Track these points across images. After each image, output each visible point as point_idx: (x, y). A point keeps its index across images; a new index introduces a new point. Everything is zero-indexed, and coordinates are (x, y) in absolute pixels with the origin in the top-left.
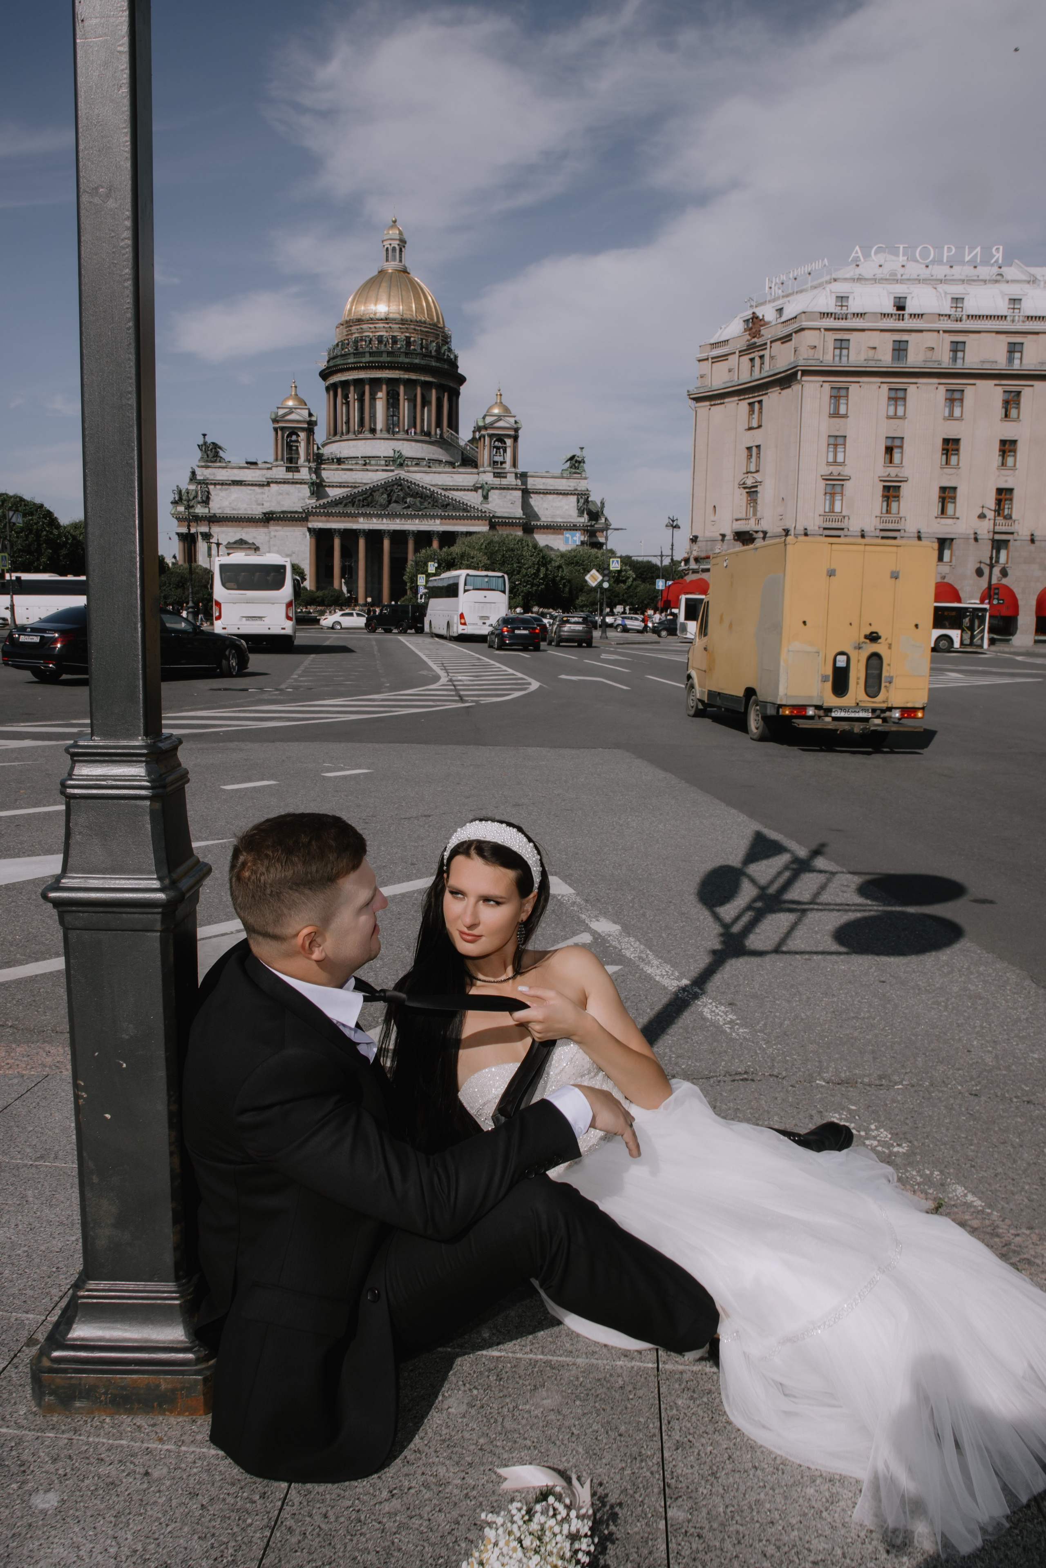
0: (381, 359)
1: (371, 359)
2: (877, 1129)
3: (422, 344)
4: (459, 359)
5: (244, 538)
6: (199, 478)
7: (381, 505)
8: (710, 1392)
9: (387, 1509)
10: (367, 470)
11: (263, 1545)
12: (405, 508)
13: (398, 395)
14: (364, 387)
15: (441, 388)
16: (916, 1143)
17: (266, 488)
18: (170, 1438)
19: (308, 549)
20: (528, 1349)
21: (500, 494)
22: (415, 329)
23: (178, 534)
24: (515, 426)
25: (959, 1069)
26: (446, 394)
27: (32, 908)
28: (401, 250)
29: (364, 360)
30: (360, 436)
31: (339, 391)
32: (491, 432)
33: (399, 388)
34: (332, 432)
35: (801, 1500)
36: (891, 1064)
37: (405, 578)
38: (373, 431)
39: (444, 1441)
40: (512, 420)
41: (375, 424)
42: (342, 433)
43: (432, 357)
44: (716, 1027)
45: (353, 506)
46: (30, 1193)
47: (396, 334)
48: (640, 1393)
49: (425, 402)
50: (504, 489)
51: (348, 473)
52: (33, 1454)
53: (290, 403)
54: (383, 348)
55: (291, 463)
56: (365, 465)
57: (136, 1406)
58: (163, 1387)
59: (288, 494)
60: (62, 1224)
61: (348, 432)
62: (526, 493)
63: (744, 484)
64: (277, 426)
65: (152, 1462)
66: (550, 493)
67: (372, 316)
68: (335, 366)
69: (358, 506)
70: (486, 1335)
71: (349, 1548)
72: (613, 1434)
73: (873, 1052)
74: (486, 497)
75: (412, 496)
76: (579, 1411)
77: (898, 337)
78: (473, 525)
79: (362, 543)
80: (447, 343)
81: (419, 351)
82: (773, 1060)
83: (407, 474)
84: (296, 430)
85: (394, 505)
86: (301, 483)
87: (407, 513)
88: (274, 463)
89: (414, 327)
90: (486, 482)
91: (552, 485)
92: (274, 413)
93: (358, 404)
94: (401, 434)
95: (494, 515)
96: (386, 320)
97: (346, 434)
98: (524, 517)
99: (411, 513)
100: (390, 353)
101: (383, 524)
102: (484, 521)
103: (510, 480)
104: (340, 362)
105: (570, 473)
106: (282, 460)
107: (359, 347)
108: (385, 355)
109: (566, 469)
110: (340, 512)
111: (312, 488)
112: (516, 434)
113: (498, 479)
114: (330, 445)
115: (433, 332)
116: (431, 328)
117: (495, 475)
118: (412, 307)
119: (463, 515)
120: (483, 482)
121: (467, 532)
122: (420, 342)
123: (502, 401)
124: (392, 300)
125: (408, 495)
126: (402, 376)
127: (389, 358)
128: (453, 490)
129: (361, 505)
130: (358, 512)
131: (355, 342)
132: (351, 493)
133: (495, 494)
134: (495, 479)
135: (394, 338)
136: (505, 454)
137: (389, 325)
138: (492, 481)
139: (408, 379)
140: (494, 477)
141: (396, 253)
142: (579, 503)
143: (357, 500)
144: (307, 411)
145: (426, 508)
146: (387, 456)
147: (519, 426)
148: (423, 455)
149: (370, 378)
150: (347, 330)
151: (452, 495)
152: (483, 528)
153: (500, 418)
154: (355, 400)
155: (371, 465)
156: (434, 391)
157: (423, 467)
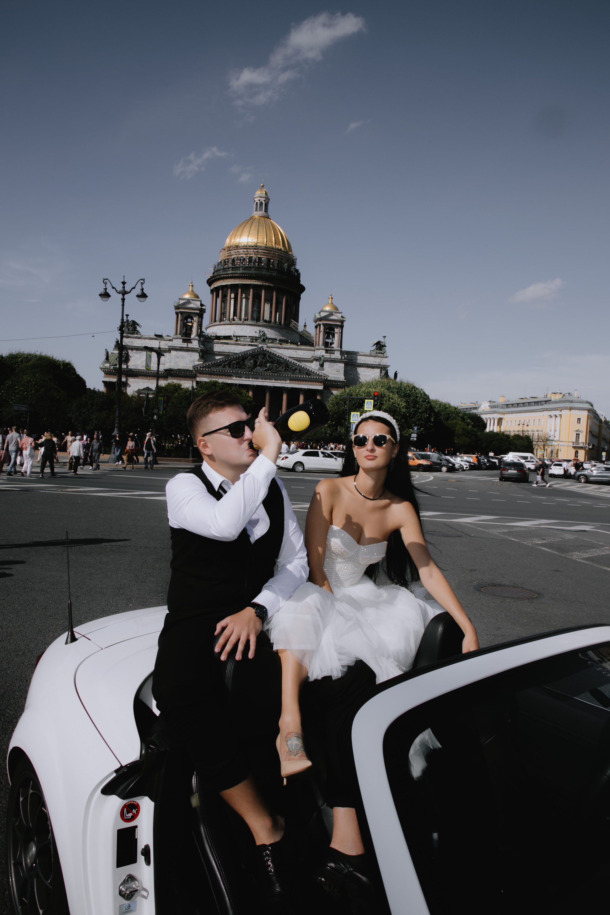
0: (250, 271)
3: (278, 264)
4: (301, 275)
5: (150, 387)
7: (249, 368)
10: (238, 344)
12: (266, 370)
13: (261, 296)
14: (238, 290)
15: (289, 294)
17: (168, 354)
21: (331, 364)
22: (274, 254)
23: (103, 382)
26: (292, 299)
28: (266, 205)
29: (238, 272)
30: (234, 322)
31: (220, 292)
32: (325, 322)
33: (262, 292)
34: (214, 318)
38: (240, 319)
40: (340, 315)
42: (221, 320)
43: (285, 272)
45: (229, 367)
47: (261, 256)
49: (279, 302)
50: (333, 361)
51: (225, 346)
53: (187, 296)
54: (252, 265)
55: (186, 337)
56: (237, 341)
59: (183, 358)
64: (178, 311)
66: (362, 366)
67: (245, 244)
68: (219, 275)
69: (233, 368)
74: (322, 366)
75: (271, 362)
78: (313, 385)
80: (294, 265)
81: (276, 268)
83: (267, 347)
84: (191, 315)
85: (258, 368)
86: (193, 350)
87: (267, 374)
88: (175, 336)
89: (273, 253)
90: (321, 356)
91: (364, 361)
92: (177, 302)
93: (232, 301)
94: (261, 322)
95: (327, 378)
96: (255, 247)
97: (223, 321)
98: (346, 381)
99: (269, 374)
100: (256, 268)
101: (250, 381)
102: (321, 382)
103: (337, 355)
104: (221, 273)
105: (376, 353)
106: (180, 334)
107: (236, 264)
108: (253, 269)
109: (374, 351)
110: (219, 371)
111: (201, 354)
112: (342, 324)
113: (329, 354)
114: (212, 327)
115: (285, 257)
116: (284, 255)
117: (327, 352)
118: (272, 240)
119: (306, 377)
120: (319, 356)
121: (308, 389)
122: (277, 262)
123: (333, 303)
124: (259, 234)
125: (269, 362)
126: (264, 284)
127: (256, 272)
128: (297, 360)
129: (235, 367)
130: (233, 372)
131: (233, 260)
132: (228, 359)
133: (326, 365)
134: (326, 354)
135: (260, 259)
136: (333, 338)
137: (257, 250)
138: (325, 355)
139: (268, 286)
140: (326, 353)
141: (262, 206)
142: (382, 374)
143: (231, 364)
144: (199, 302)
145: (280, 371)
146: (251, 336)
147: (344, 319)
148: (276, 337)
149: (242, 284)
150: (228, 252)
151: (298, 363)
152: (320, 387)
153: (331, 314)
154: (231, 298)
155: (241, 341)
156: (284, 295)
157: (277, 344)
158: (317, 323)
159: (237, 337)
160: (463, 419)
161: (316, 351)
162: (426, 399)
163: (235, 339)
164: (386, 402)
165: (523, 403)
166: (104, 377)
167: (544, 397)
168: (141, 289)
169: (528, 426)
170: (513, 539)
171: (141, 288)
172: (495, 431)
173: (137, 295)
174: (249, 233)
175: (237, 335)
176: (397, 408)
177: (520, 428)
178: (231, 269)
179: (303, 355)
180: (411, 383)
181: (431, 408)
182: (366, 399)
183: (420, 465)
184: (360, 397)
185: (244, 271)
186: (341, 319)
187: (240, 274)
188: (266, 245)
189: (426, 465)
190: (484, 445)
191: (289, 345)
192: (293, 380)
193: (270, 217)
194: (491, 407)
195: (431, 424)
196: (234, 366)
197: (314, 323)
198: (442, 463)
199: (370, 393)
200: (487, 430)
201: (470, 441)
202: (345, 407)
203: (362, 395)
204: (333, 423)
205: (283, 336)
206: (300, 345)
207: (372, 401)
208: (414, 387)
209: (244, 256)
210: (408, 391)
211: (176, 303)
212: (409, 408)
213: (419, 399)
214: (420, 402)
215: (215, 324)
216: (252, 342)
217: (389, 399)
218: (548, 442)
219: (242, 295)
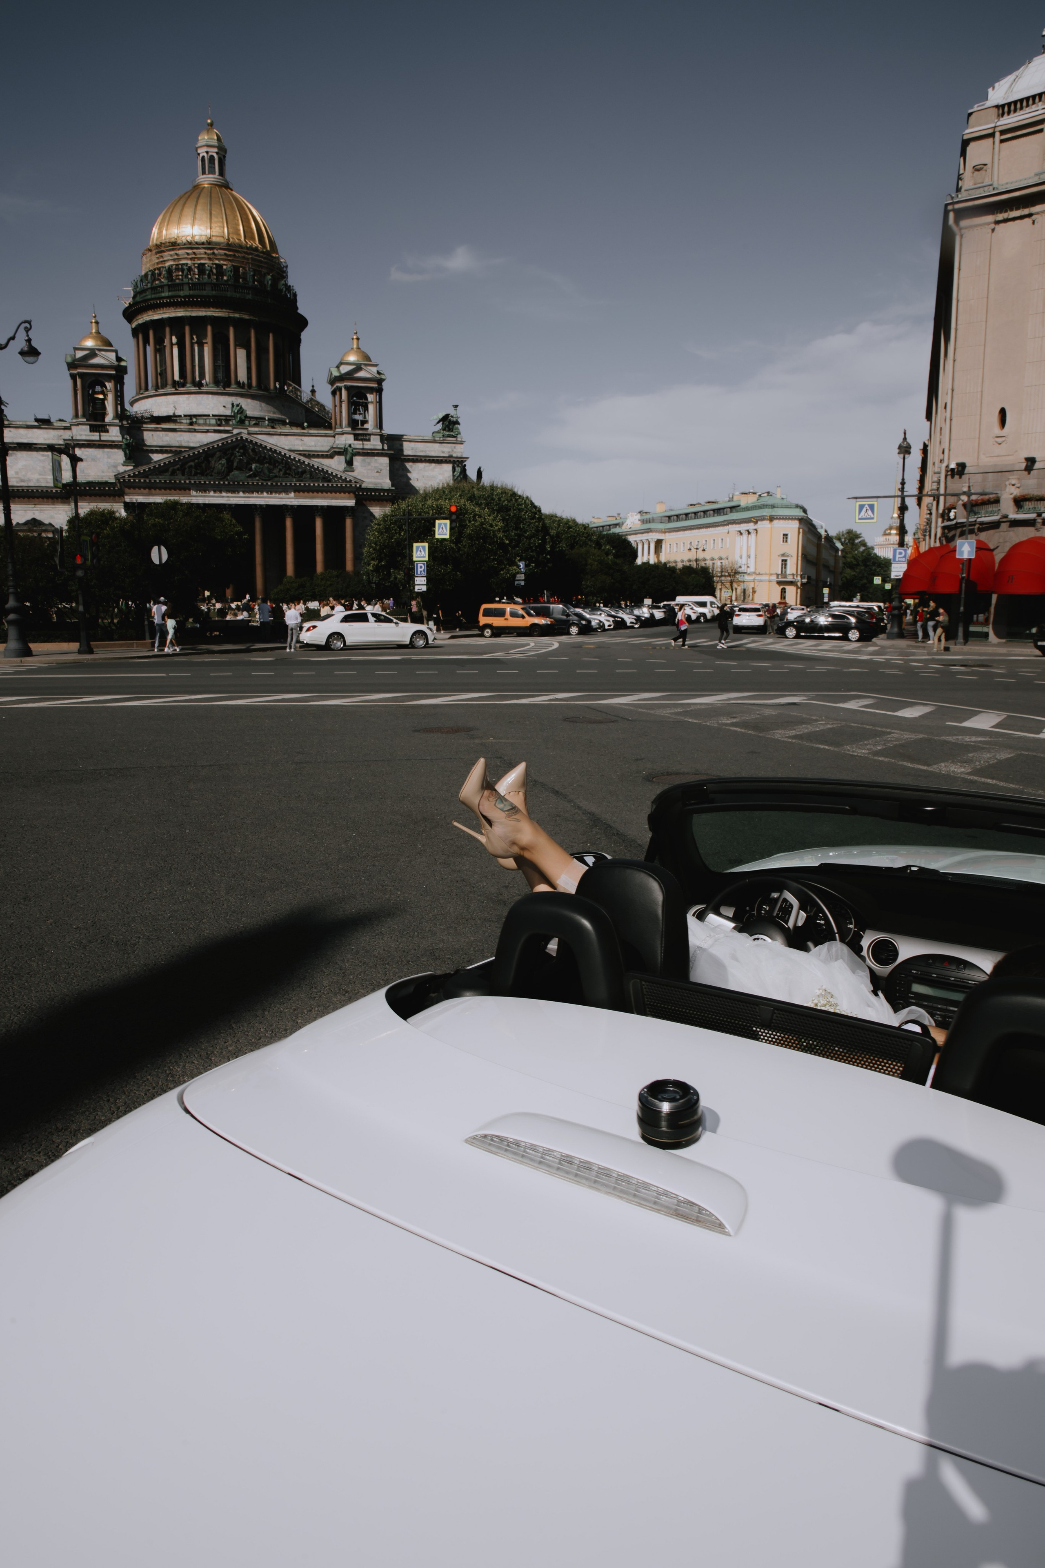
0: (203, 292)
3: (253, 276)
4: (298, 296)
5: (38, 518)
7: (219, 474)
10: (195, 431)
12: (250, 476)
13: (227, 338)
14: (185, 328)
21: (365, 460)
22: (244, 257)
26: (285, 341)
29: (182, 291)
30: (182, 389)
31: (151, 334)
32: (349, 384)
33: (227, 330)
34: (144, 383)
38: (199, 383)
40: (374, 370)
41: (201, 375)
42: (157, 388)
43: (266, 293)
45: (183, 474)
47: (220, 262)
49: (262, 348)
50: (369, 454)
51: (171, 434)
53: (90, 343)
54: (205, 279)
55: (95, 421)
56: (191, 424)
59: (94, 460)
61: (164, 385)
62: (394, 459)
64: (75, 372)
66: (422, 461)
67: (189, 239)
68: (145, 301)
69: (190, 475)
74: (349, 464)
75: (258, 462)
78: (336, 498)
80: (284, 277)
81: (250, 284)
83: (249, 434)
84: (100, 379)
85: (236, 472)
86: (111, 445)
87: (253, 483)
88: (74, 421)
89: (243, 255)
90: (347, 446)
91: (423, 451)
92: (71, 356)
93: (176, 350)
94: (233, 389)
95: (360, 486)
96: (209, 244)
97: (162, 388)
98: (393, 488)
99: (258, 483)
100: (215, 286)
101: (223, 497)
102: (349, 493)
103: (375, 443)
104: (149, 297)
105: (443, 436)
106: (83, 416)
107: (174, 278)
108: (208, 288)
109: (438, 432)
110: (165, 481)
111: (128, 452)
112: (380, 387)
113: (361, 442)
114: (143, 401)
115: (265, 263)
116: (264, 258)
117: (357, 437)
118: (239, 230)
119: (323, 485)
120: (343, 446)
121: (328, 506)
122: (252, 273)
123: (360, 347)
124: (214, 219)
125: (254, 461)
126: (231, 315)
127: (214, 292)
128: (304, 455)
129: (193, 472)
130: (190, 482)
131: (169, 271)
132: (179, 458)
133: (358, 461)
134: (356, 442)
135: (219, 267)
136: (367, 412)
137: (212, 251)
138: (354, 444)
139: (240, 319)
140: (355, 440)
141: (214, 164)
142: (455, 473)
143: (185, 468)
144: (114, 354)
145: (276, 476)
146: (216, 413)
147: (383, 377)
148: (262, 414)
149: (191, 316)
150: (158, 256)
151: (307, 461)
152: (351, 503)
153: (359, 368)
154: (172, 345)
155: (199, 425)
156: (271, 336)
157: (265, 427)
158: (335, 386)
159: (191, 417)
160: (598, 545)
161: (337, 436)
162: (535, 513)
163: (188, 421)
164: (470, 522)
165: (695, 513)
167: (729, 501)
168: (26, 341)
169: (704, 550)
170: (690, 720)
171: (27, 338)
172: (652, 562)
173: (19, 350)
174: (194, 218)
175: (191, 414)
176: (489, 531)
177: (692, 555)
178: (166, 288)
179: (315, 446)
180: (509, 487)
181: (545, 529)
182: (439, 519)
183: (534, 625)
184: (425, 516)
185: (191, 292)
186: (377, 376)
187: (185, 297)
188: (228, 240)
189: (543, 624)
190: (634, 587)
191: (287, 429)
192: (299, 492)
193: (231, 186)
194: (643, 522)
195: (546, 555)
196: (191, 472)
197: (330, 386)
198: (569, 621)
199: (441, 508)
200: (639, 561)
201: (612, 581)
202: (400, 535)
203: (429, 513)
204: (383, 563)
205: (274, 413)
206: (308, 427)
207: (448, 522)
208: (514, 494)
209: (189, 262)
210: (504, 501)
211: (68, 356)
212: (508, 531)
213: (524, 515)
214: (525, 519)
215: (147, 394)
216: (219, 425)
217: (475, 515)
218: (737, 576)
219: (192, 339)
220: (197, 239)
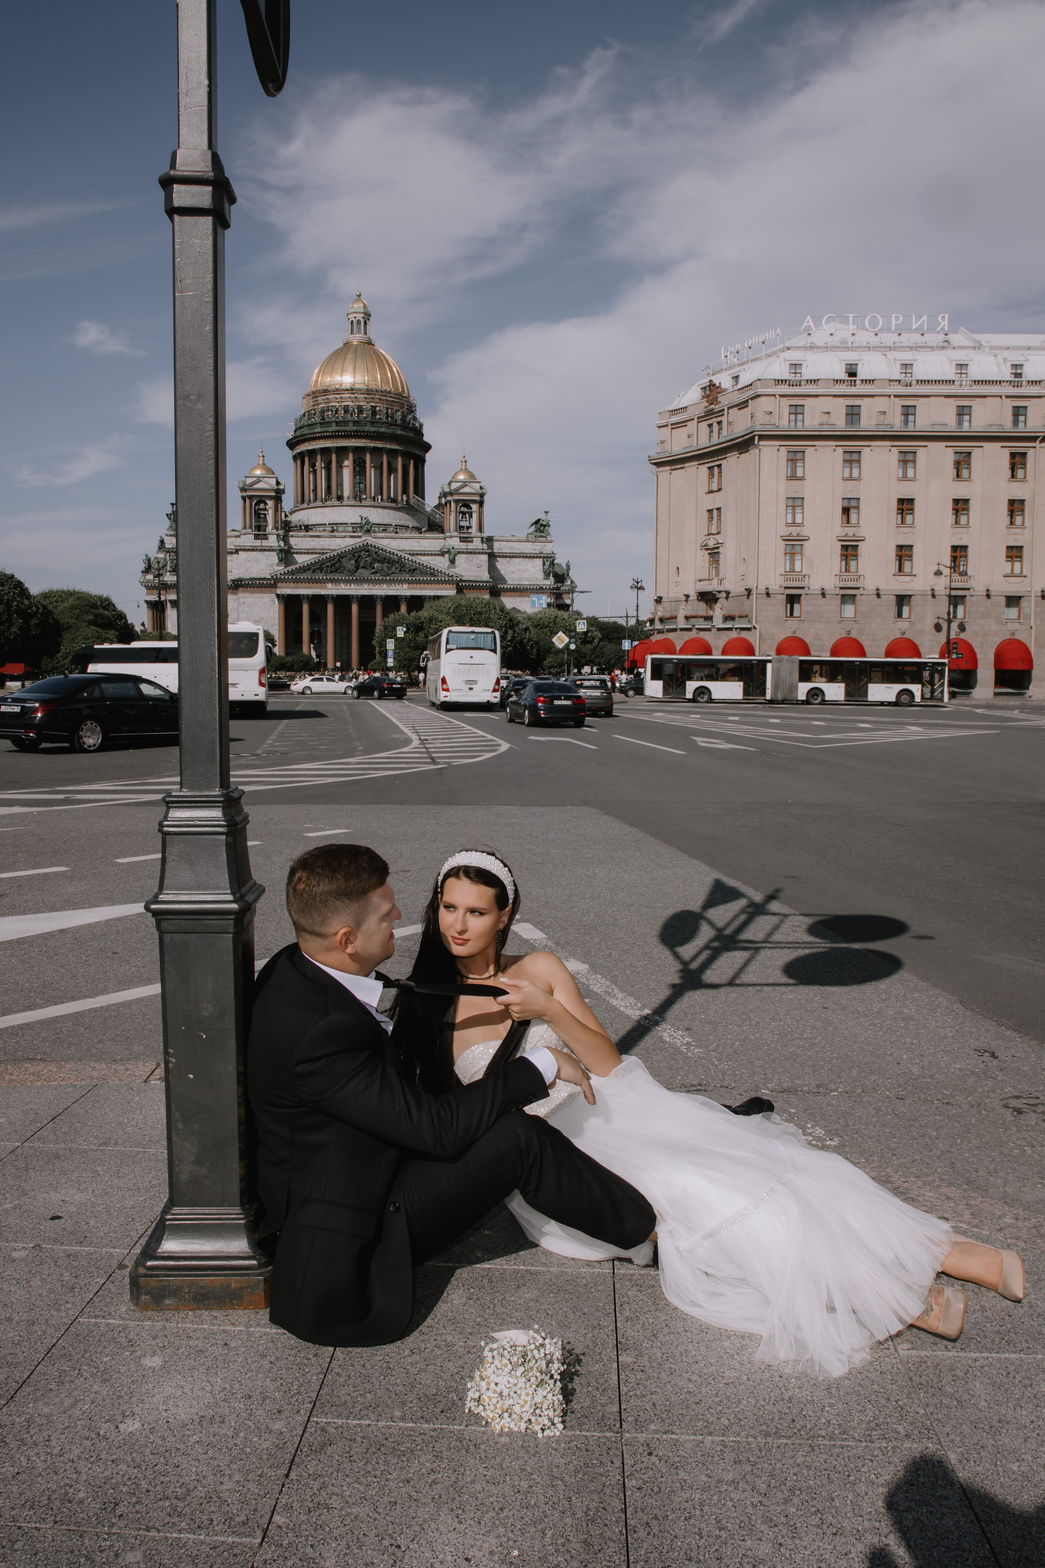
0: (348, 428)
1: (338, 428)
2: (813, 1127)
3: (387, 413)
4: (424, 427)
6: (167, 546)
7: (349, 571)
8: (653, 1286)
9: (409, 1361)
10: (335, 537)
11: (319, 1383)
12: (373, 573)
13: (365, 462)
14: (331, 456)
15: (407, 456)
16: (846, 1138)
17: (234, 556)
18: (240, 1323)
19: (277, 615)
20: (512, 1263)
21: (467, 558)
22: (380, 399)
23: (146, 602)
24: (481, 492)
25: (888, 1078)
26: (412, 462)
27: (45, 959)
28: (365, 323)
29: (330, 429)
30: (328, 503)
31: (307, 459)
32: (456, 497)
33: (365, 456)
34: (300, 499)
35: (719, 1349)
36: (829, 1075)
37: (374, 642)
38: (340, 498)
39: (450, 1320)
40: (477, 486)
41: (342, 492)
42: (310, 501)
43: (397, 425)
44: (673, 1048)
45: (321, 572)
46: (99, 1168)
47: (361, 404)
48: (600, 1288)
49: (391, 470)
50: (471, 553)
51: (316, 539)
52: (137, 1335)
53: (258, 472)
54: (349, 417)
55: (259, 530)
56: (332, 531)
57: (212, 1302)
58: (233, 1286)
59: (256, 561)
60: (130, 1189)
61: (315, 499)
62: (492, 557)
63: (706, 545)
64: (245, 494)
65: (229, 1338)
66: (516, 557)
67: (338, 387)
68: (301, 436)
69: (326, 572)
70: (479, 1255)
71: (383, 1383)
72: (578, 1314)
73: (813, 1066)
74: (452, 562)
75: (379, 561)
76: (553, 1300)
77: (850, 402)
78: (441, 589)
79: (330, 608)
80: (412, 412)
81: (385, 420)
82: (724, 1074)
83: (374, 539)
84: (264, 499)
85: (362, 570)
86: (270, 550)
87: (375, 578)
88: (242, 532)
89: (379, 397)
90: (453, 547)
91: (518, 549)
93: (325, 473)
94: (368, 502)
95: (462, 578)
96: (353, 391)
97: (313, 502)
98: (486, 580)
99: (379, 578)
100: (356, 423)
101: (352, 589)
102: (451, 585)
103: (476, 544)
104: (306, 432)
105: (535, 536)
106: (251, 527)
107: (325, 417)
108: (351, 424)
109: (531, 533)
110: (308, 578)
111: (280, 555)
112: (482, 499)
113: (465, 544)
114: (298, 513)
115: (398, 402)
116: (397, 398)
117: (462, 540)
118: (377, 378)
119: (430, 579)
120: (450, 547)
122: (385, 411)
123: (467, 468)
124: (358, 371)
125: (375, 560)
126: (368, 444)
127: (355, 427)
129: (329, 570)
130: (327, 578)
131: (322, 412)
132: (322, 559)
133: (460, 559)
134: (461, 544)
135: (360, 407)
136: (470, 520)
137: (355, 395)
138: (458, 545)
139: (374, 447)
140: (460, 542)
141: (360, 327)
142: (546, 566)
143: (326, 566)
144: (275, 480)
145: (393, 573)
146: (352, 522)
147: (484, 492)
148: (390, 521)
149: (336, 446)
150: (313, 400)
151: (418, 560)
152: (451, 592)
153: (466, 484)
154: (322, 469)
155: (339, 532)
156: (400, 459)
157: (391, 532)
158: (446, 500)
161: (446, 539)
163: (331, 529)
166: (148, 594)
174: (343, 369)
178: (319, 425)
179: (427, 547)
187: (332, 431)
188: (368, 385)
191: (408, 534)
192: (411, 585)
193: (372, 344)
197: (443, 499)
206: (427, 531)
209: (337, 404)
215: (304, 507)
216: (354, 532)
219: (338, 463)
220: (344, 387)
